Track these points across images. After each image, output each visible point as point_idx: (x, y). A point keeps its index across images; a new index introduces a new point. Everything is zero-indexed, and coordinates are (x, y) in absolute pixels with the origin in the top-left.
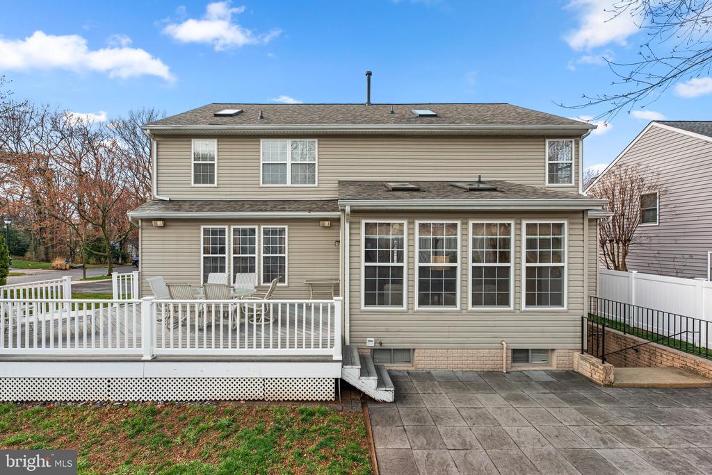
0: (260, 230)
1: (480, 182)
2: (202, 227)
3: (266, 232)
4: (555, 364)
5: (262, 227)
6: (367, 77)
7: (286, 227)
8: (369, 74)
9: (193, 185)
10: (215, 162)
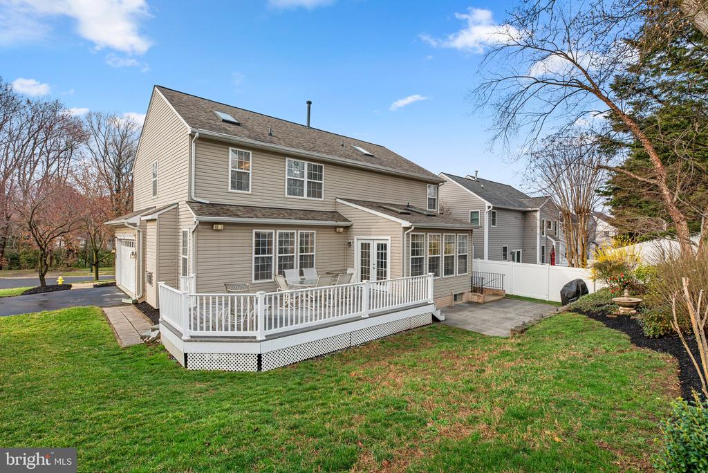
0: (297, 234)
1: (408, 206)
2: (254, 231)
3: (302, 236)
4: (464, 299)
5: (299, 232)
6: (307, 105)
7: (315, 232)
8: (309, 103)
9: (230, 190)
10: (250, 172)
